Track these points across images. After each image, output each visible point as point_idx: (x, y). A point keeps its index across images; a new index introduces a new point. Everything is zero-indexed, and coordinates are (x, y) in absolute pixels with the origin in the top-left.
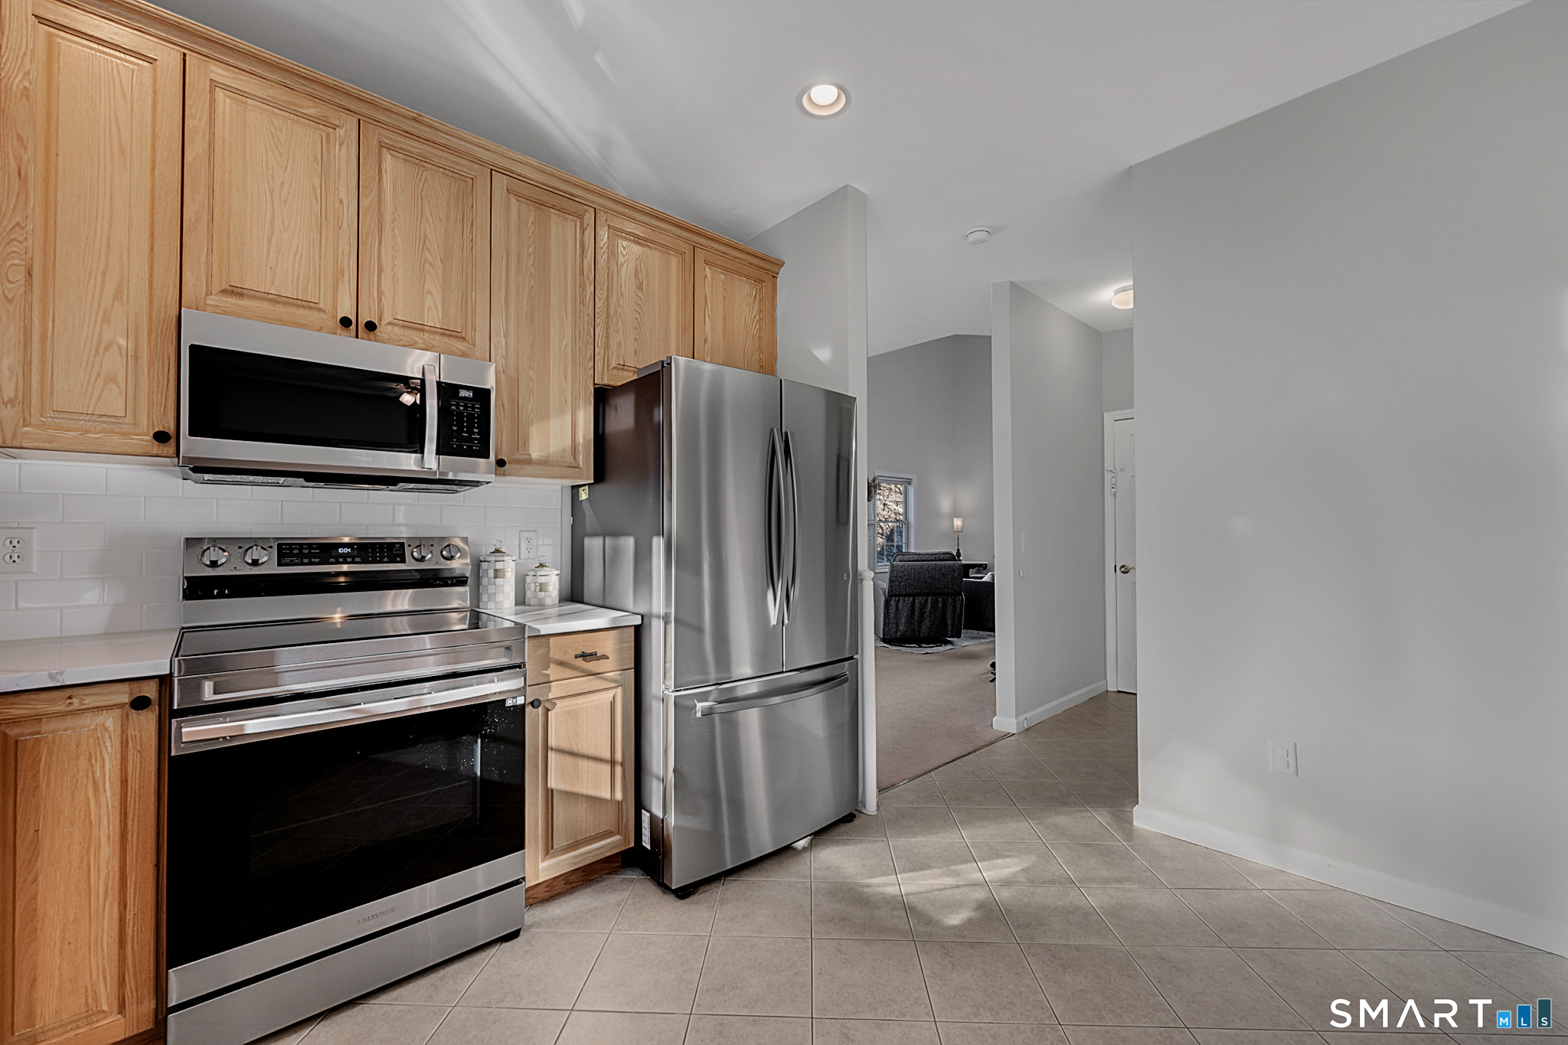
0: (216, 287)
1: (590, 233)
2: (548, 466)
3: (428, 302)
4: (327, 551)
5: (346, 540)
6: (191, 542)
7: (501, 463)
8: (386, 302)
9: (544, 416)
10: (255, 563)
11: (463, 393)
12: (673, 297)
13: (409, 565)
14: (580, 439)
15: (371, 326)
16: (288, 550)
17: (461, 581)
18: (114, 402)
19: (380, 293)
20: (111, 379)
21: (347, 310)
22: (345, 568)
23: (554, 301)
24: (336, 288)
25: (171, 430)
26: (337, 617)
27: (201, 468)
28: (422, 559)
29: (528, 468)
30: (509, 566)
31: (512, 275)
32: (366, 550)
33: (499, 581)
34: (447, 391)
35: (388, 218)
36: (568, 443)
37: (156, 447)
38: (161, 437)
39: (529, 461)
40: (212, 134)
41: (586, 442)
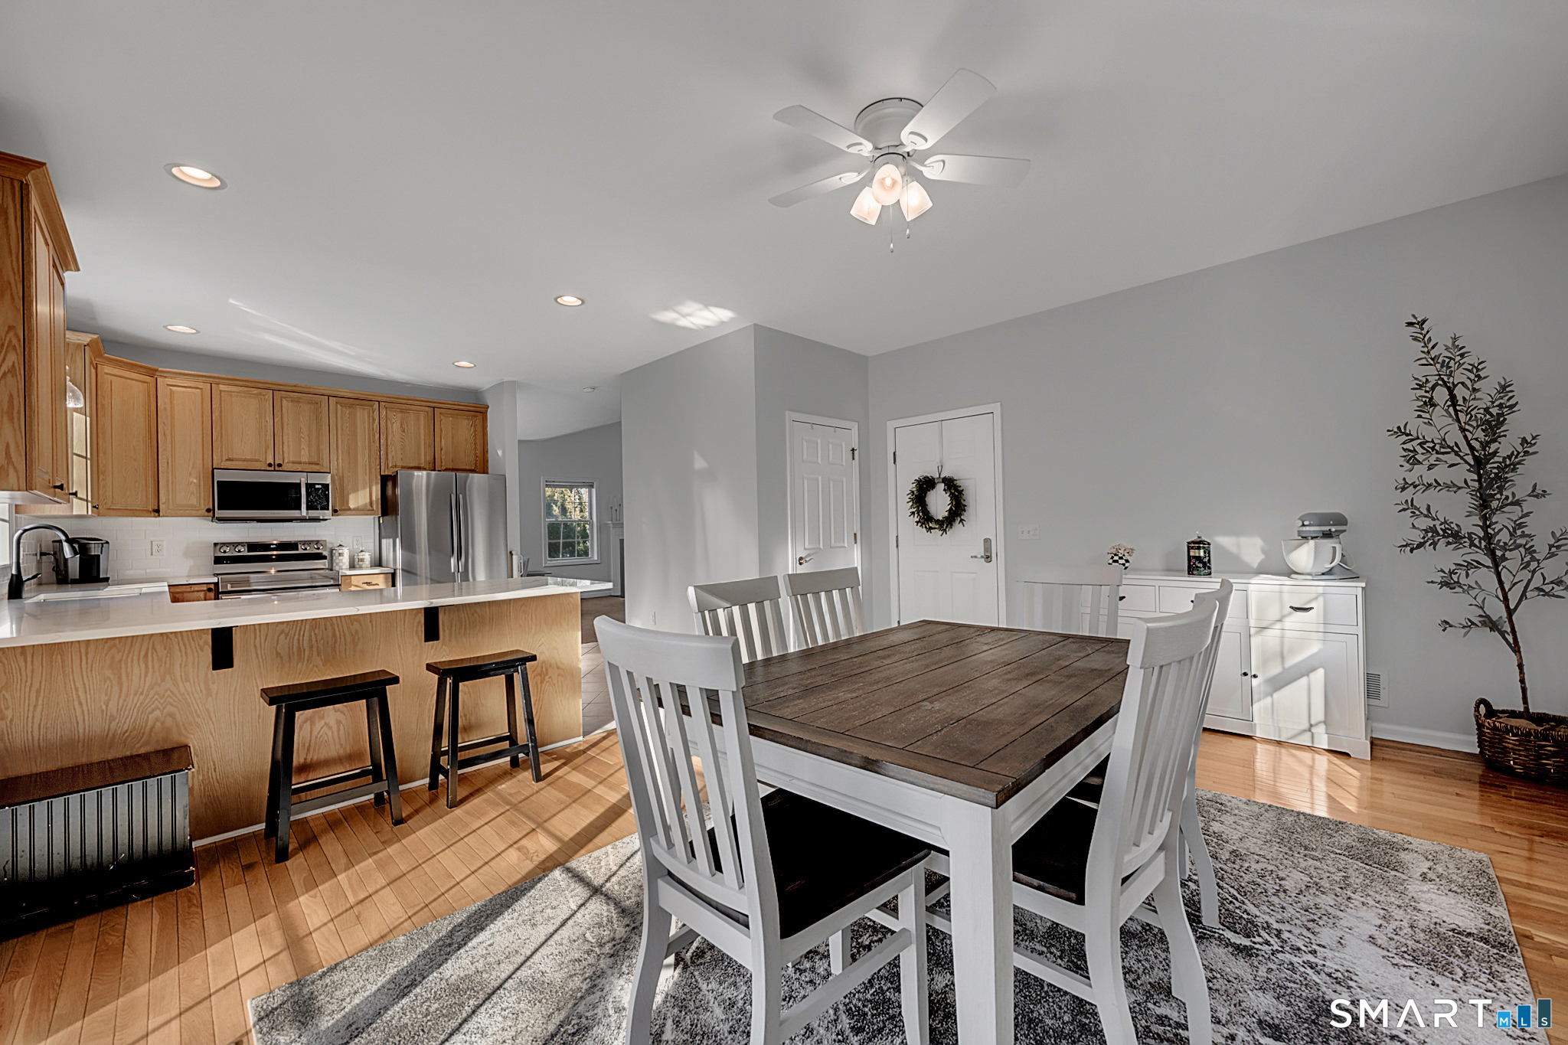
0: (224, 459)
1: (376, 412)
2: (359, 511)
3: (303, 452)
4: (266, 547)
5: (275, 542)
6: (216, 544)
7: (335, 511)
8: (286, 455)
9: (356, 490)
10: (239, 551)
11: (317, 486)
12: (422, 432)
13: (300, 551)
14: (374, 498)
15: (280, 465)
16: (252, 546)
17: (325, 558)
18: (194, 501)
19: (283, 452)
20: (192, 493)
21: (270, 460)
22: (275, 553)
23: (359, 443)
24: (266, 452)
25: (211, 507)
26: (273, 571)
27: (220, 520)
28: (306, 549)
29: (349, 512)
30: (346, 552)
31: (339, 436)
32: (282, 546)
33: (341, 558)
34: (309, 486)
35: (285, 424)
36: (368, 501)
37: (206, 514)
38: (208, 510)
39: (350, 509)
40: (221, 408)
41: (377, 500)
